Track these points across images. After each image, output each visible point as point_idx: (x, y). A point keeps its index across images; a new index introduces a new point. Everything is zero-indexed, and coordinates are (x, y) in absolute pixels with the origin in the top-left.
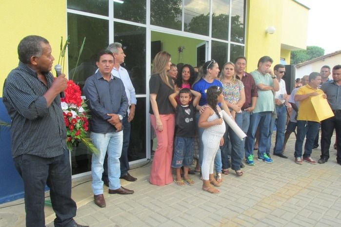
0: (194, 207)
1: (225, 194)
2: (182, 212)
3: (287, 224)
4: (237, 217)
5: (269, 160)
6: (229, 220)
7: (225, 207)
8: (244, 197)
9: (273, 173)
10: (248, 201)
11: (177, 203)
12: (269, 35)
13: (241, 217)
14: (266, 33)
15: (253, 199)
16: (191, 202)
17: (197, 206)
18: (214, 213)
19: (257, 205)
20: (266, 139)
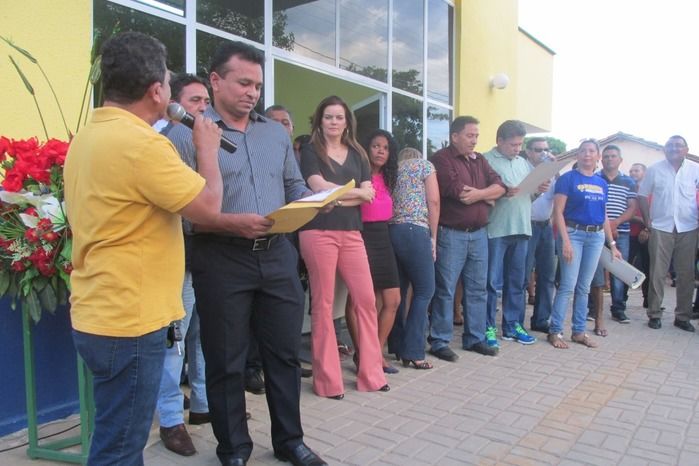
0: (406, 438)
1: (463, 408)
2: (383, 450)
3: (621, 459)
4: (509, 453)
5: (527, 339)
6: (495, 459)
7: (476, 435)
8: (507, 410)
9: (543, 362)
10: (519, 419)
11: (365, 433)
12: (495, 90)
13: (517, 451)
14: (491, 86)
15: (527, 415)
16: (396, 428)
17: (412, 436)
18: (457, 448)
19: (539, 424)
20: (518, 294)
